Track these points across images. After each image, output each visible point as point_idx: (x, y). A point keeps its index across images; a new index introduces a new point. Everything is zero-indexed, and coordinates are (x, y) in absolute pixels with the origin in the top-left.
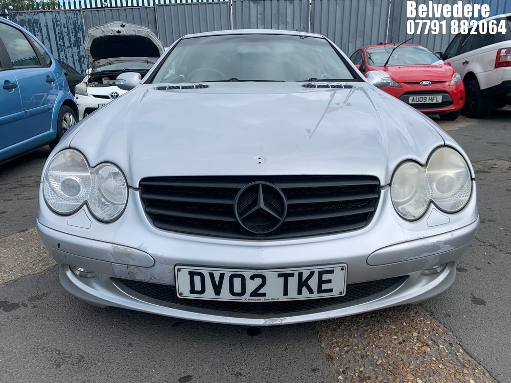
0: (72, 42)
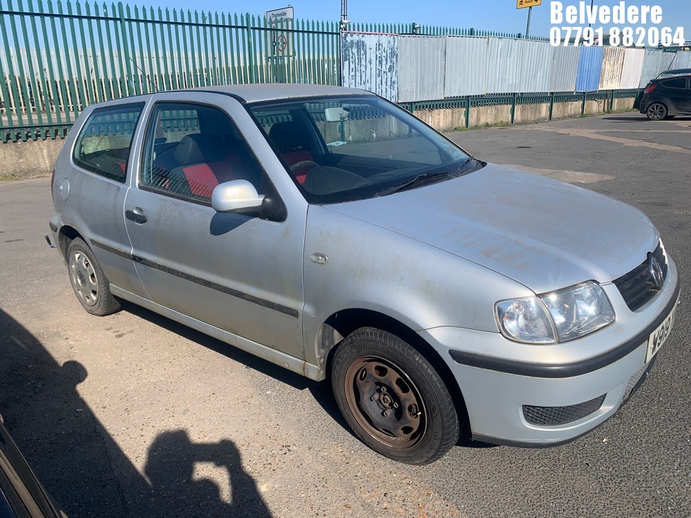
0: (388, 66)
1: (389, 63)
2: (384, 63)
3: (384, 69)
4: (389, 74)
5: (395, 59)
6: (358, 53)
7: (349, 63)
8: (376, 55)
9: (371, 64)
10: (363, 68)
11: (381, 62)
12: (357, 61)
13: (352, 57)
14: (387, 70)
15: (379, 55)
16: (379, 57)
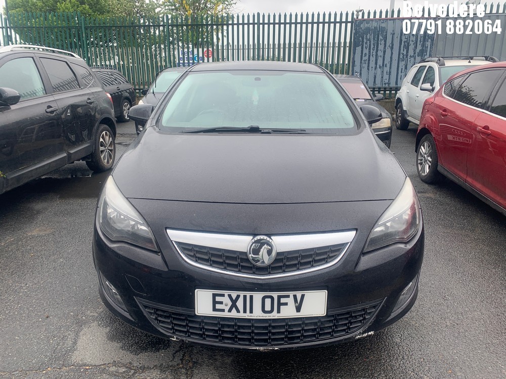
1: (419, 48)
2: (411, 47)
3: (411, 53)
5: (429, 44)
6: (374, 39)
7: (362, 48)
8: (401, 40)
9: (392, 48)
10: (380, 53)
11: (407, 47)
12: (372, 46)
13: (366, 43)
14: (417, 54)
16: (405, 42)
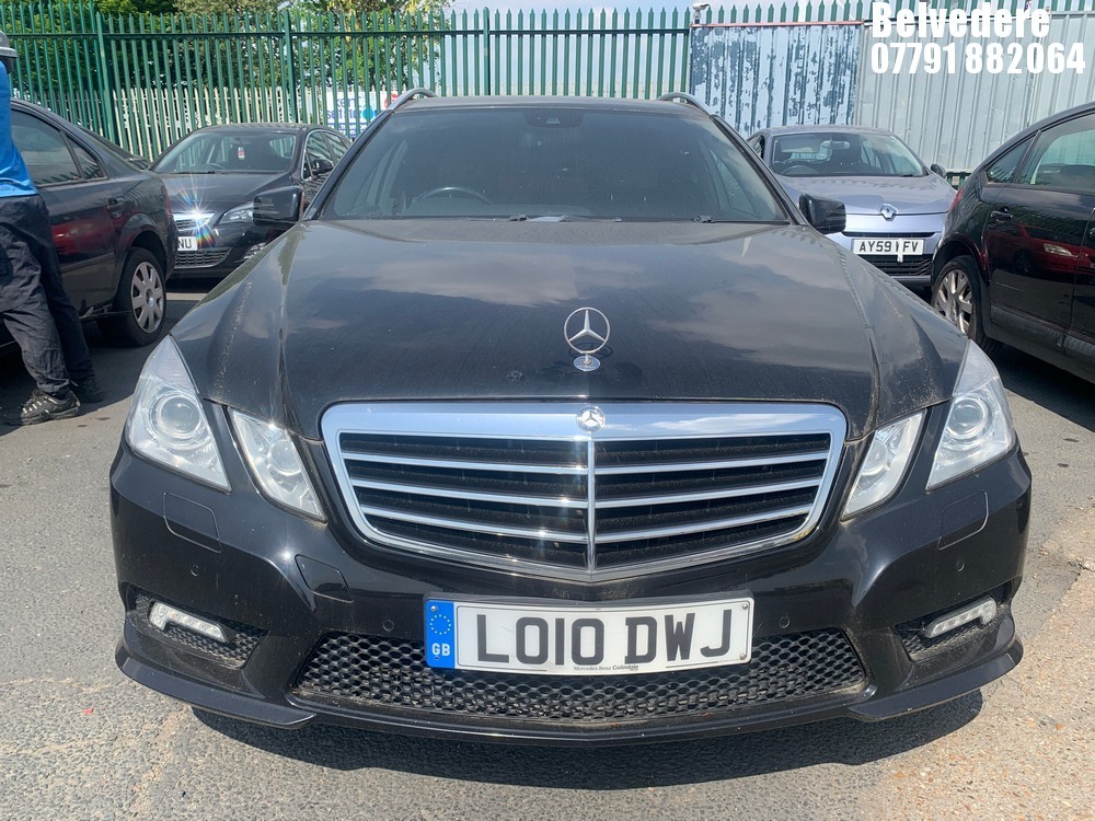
1: (827, 87)
2: (811, 86)
3: (810, 98)
4: (826, 111)
5: (846, 79)
6: (732, 67)
7: (708, 87)
8: (789, 72)
9: (770, 88)
10: (746, 98)
11: (802, 87)
12: (729, 83)
13: (717, 76)
14: (822, 100)
15: (795, 70)
16: (797, 75)
